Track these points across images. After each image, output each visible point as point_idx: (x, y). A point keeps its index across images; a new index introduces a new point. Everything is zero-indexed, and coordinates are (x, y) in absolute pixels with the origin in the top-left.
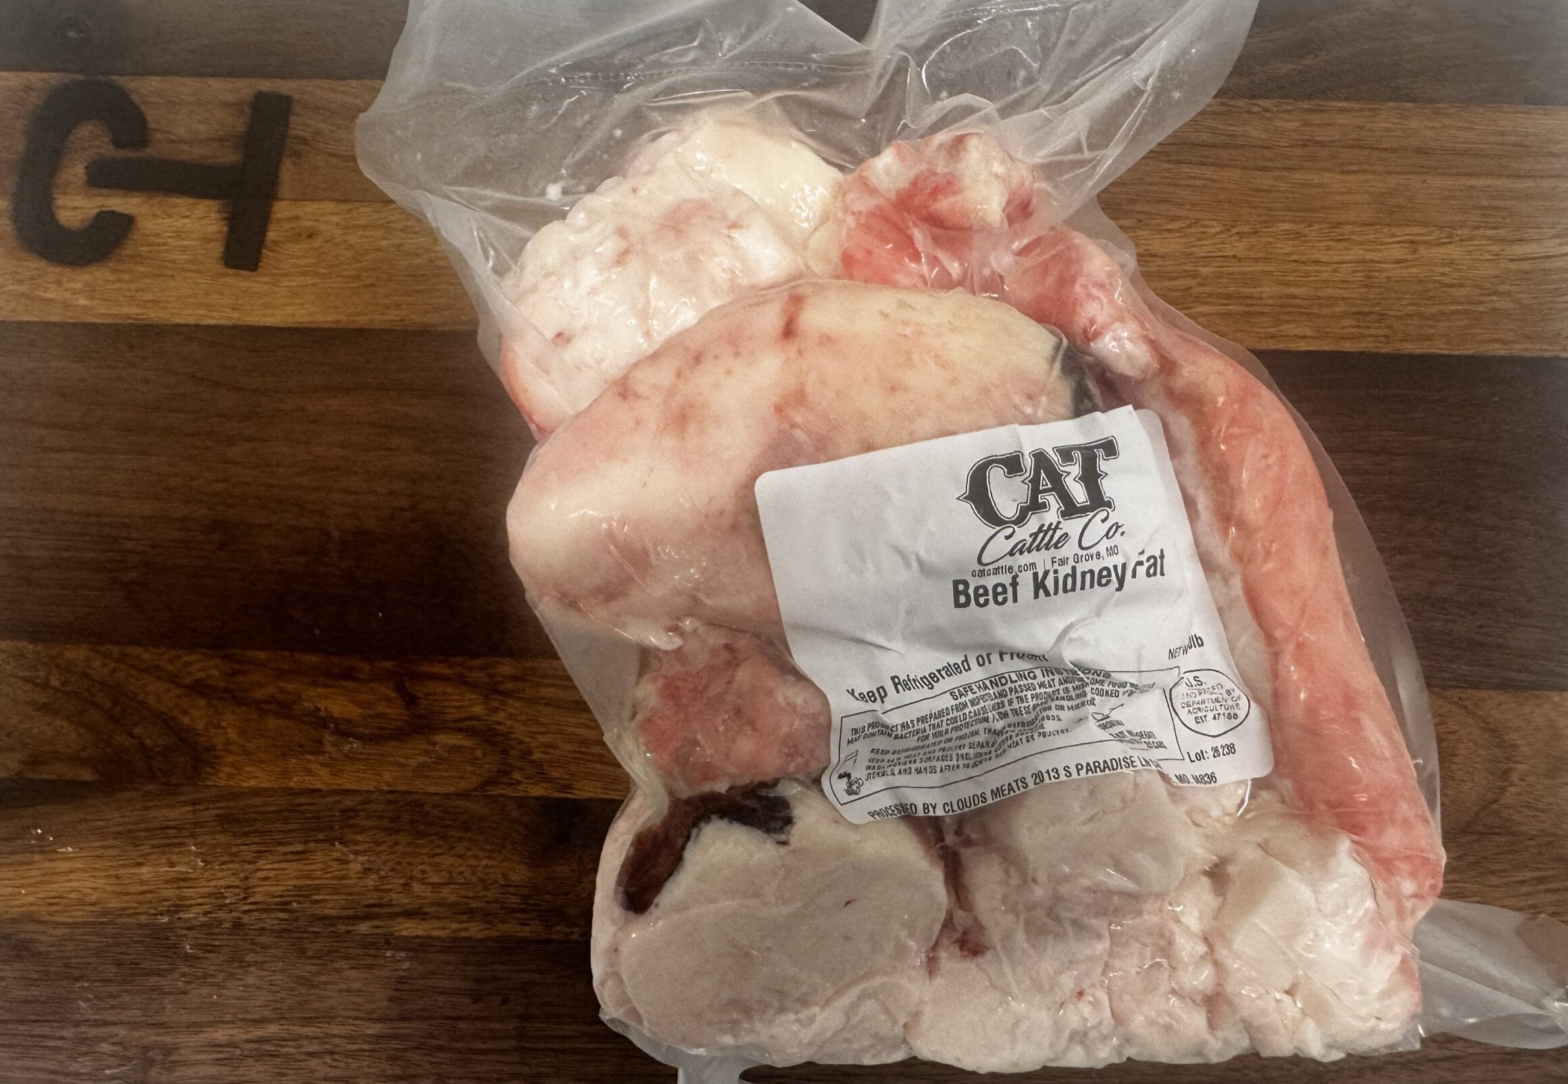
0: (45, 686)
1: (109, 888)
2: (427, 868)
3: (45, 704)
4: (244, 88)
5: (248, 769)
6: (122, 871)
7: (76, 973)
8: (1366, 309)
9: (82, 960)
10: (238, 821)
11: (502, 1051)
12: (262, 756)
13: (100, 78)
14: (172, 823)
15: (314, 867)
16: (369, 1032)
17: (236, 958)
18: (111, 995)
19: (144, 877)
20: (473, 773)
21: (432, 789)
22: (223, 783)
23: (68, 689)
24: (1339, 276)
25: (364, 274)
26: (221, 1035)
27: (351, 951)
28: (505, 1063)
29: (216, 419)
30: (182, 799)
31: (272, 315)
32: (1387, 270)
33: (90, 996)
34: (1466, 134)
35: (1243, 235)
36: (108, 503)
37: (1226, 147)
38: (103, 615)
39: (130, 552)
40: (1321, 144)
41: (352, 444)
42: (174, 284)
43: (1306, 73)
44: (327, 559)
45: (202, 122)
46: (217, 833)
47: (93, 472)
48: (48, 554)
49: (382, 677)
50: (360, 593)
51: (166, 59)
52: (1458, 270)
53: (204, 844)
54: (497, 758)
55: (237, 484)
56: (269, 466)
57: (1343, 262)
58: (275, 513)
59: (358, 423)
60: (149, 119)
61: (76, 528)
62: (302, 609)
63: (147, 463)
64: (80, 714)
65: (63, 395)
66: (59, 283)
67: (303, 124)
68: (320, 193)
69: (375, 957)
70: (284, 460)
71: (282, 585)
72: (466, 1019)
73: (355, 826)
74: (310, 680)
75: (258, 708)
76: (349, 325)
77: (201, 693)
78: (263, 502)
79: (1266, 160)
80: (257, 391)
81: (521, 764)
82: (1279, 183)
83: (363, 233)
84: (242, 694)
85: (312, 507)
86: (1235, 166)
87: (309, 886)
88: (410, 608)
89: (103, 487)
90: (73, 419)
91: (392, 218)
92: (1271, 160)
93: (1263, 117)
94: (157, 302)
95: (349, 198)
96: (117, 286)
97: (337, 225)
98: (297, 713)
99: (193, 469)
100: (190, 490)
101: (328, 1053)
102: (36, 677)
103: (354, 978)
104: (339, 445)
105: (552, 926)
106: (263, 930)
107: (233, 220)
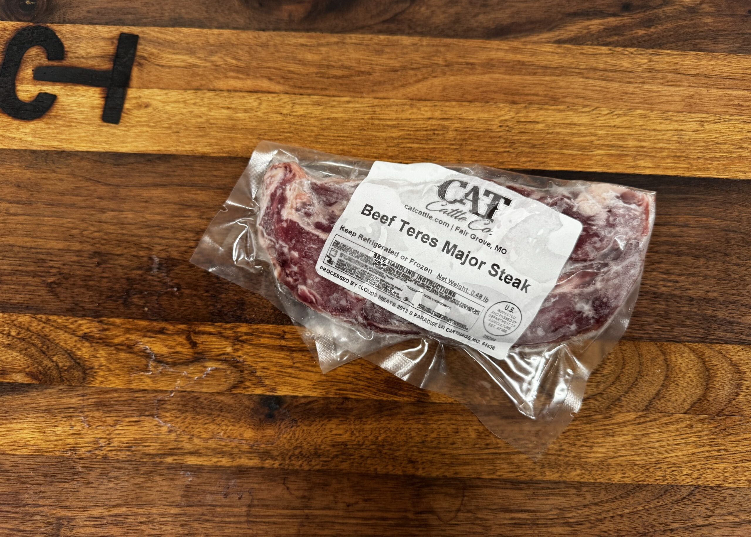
1: (41, 438)
2: (202, 431)
3: (9, 344)
4: (114, 31)
5: (111, 378)
6: (47, 429)
7: (23, 480)
8: (679, 154)
9: (27, 474)
10: (105, 405)
11: (238, 522)
12: (117, 372)
13: (41, 24)
14: (72, 406)
15: (144, 429)
16: (172, 512)
17: (105, 475)
18: (41, 492)
19: (58, 432)
20: (226, 382)
21: (204, 390)
22: (98, 385)
23: (19, 337)
24: (666, 137)
25: (174, 126)
26: (96, 512)
27: (162, 471)
28: (240, 528)
29: (97, 200)
30: (77, 393)
31: (126, 147)
32: (689, 135)
33: (31, 492)
34: (728, 69)
35: (619, 115)
36: (41, 242)
37: (611, 71)
38: (38, 299)
39: (51, 267)
40: (658, 71)
41: (165, 213)
42: (77, 130)
43: (651, 36)
44: (152, 272)
45: (92, 48)
46: (95, 411)
47: (34, 226)
48: (10, 268)
49: (179, 333)
50: (169, 290)
51: (75, 16)
52: (723, 136)
53: (87, 416)
54: (238, 374)
55: (106, 234)
56: (123, 224)
57: (668, 131)
58: (126, 248)
59: (169, 203)
60: (66, 46)
61: (25, 255)
62: (139, 298)
63: (61, 222)
64: (26, 349)
65: (19, 186)
66: (18, 129)
67: (144, 49)
68: (152, 85)
69: (175, 474)
70: (131, 221)
71: (128, 285)
72: (220, 506)
73: (165, 408)
74: (142, 334)
75: (116, 348)
76: (165, 153)
77: (87, 340)
78: (119, 243)
79: (631, 78)
80: (117, 186)
81: (250, 378)
82: (637, 90)
83: (173, 105)
84: (107, 341)
85: (145, 246)
86: (616, 81)
87: (141, 438)
88: (194, 298)
89: (38, 234)
90: (24, 199)
91: (188, 98)
92: (634, 78)
93: (630, 57)
94: (68, 139)
95: (166, 87)
96: (47, 131)
97: (160, 101)
98: (136, 350)
99: (84, 225)
100: (83, 236)
101: (150, 522)
102: (4, 330)
103: (164, 485)
104: (159, 214)
105: (265, 460)
106: (118, 460)
107: (107, 98)
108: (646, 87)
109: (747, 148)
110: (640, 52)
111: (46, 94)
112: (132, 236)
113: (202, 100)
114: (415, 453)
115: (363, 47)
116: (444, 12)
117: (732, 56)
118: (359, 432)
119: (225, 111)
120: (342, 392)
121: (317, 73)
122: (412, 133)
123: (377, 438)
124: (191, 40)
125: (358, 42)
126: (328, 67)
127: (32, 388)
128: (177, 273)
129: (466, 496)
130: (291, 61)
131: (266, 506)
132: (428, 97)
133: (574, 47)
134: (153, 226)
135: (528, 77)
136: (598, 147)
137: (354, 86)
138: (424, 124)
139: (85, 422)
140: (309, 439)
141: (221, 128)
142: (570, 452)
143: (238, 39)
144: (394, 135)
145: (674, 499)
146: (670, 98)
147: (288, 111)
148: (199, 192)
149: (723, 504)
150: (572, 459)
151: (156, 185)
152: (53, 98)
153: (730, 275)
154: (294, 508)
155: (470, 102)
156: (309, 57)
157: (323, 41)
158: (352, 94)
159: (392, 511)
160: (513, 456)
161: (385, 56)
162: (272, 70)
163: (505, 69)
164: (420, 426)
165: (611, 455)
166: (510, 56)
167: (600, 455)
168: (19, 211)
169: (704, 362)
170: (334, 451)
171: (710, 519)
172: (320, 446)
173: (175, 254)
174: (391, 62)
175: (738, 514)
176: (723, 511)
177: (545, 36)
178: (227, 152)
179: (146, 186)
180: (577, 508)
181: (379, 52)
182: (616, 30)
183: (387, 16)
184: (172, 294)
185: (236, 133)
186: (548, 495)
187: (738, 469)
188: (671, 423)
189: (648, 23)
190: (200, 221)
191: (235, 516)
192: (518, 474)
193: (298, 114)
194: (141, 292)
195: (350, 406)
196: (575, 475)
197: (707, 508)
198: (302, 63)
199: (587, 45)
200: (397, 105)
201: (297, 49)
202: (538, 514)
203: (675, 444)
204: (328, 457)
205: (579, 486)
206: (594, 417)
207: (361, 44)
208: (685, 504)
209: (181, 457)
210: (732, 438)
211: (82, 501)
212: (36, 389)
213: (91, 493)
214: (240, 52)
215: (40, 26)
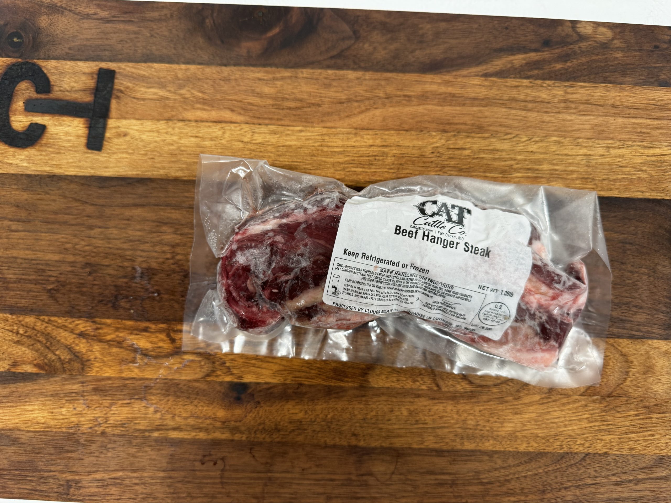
0: (17, 333)
1: (50, 417)
2: (182, 411)
3: (18, 341)
4: (93, 66)
5: (105, 369)
6: (54, 410)
7: (37, 451)
8: (586, 176)
9: (40, 446)
10: (101, 390)
11: (214, 483)
12: (110, 363)
13: (28, 60)
14: (74, 391)
15: (135, 409)
16: (159, 475)
17: (103, 446)
18: (52, 460)
19: (64, 413)
20: (200, 371)
21: (183, 378)
22: (94, 374)
23: (27, 334)
24: (576, 161)
25: (149, 153)
26: (98, 476)
27: (151, 443)
28: (215, 488)
29: (86, 218)
30: (78, 381)
31: (109, 171)
32: (596, 159)
33: (44, 460)
34: (634, 99)
35: (536, 142)
36: (40, 255)
37: (531, 102)
38: (40, 303)
39: (50, 276)
40: (572, 102)
41: (145, 230)
42: (65, 157)
43: (567, 69)
44: (135, 281)
45: (75, 82)
46: (93, 395)
47: (33, 241)
48: (15, 277)
49: (161, 331)
50: (151, 295)
51: (59, 52)
52: (626, 160)
53: (87, 400)
54: (210, 365)
55: (95, 247)
56: (109, 239)
57: (578, 155)
58: (112, 260)
59: (148, 220)
60: (51, 80)
61: (27, 266)
62: (126, 302)
63: (56, 237)
64: (33, 345)
65: (18, 206)
66: (14, 156)
67: (121, 83)
68: (129, 116)
69: (161, 446)
70: (116, 237)
71: (116, 291)
72: (199, 471)
73: (151, 393)
74: (130, 332)
75: (108, 344)
76: (143, 177)
77: (84, 337)
78: (107, 255)
79: (548, 108)
80: (103, 206)
81: (221, 368)
82: (553, 119)
83: (148, 134)
84: (101, 338)
85: (129, 258)
86: (534, 111)
87: (132, 417)
88: (172, 302)
89: (38, 248)
90: (23, 217)
91: (161, 128)
92: (550, 108)
93: (548, 89)
94: (58, 165)
95: (142, 118)
96: (40, 157)
97: (137, 130)
98: (125, 345)
99: (76, 240)
100: (76, 250)
101: (142, 483)
102: (13, 329)
103: (153, 454)
104: (139, 230)
105: (235, 434)
106: (114, 435)
107: (90, 128)
108: (561, 116)
109: (646, 171)
110: (557, 85)
111: (36, 124)
112: (118, 249)
113: (173, 129)
114: (357, 428)
115: (314, 81)
116: (385, 49)
117: (637, 88)
118: (312, 411)
119: (193, 139)
120: (297, 379)
121: (273, 105)
122: (356, 158)
123: (326, 416)
124: (161, 74)
125: (308, 76)
126: (283, 99)
127: (40, 377)
128: (157, 281)
129: (399, 462)
130: (251, 94)
131: (236, 471)
132: (370, 127)
133: (499, 80)
134: (135, 241)
135: (458, 108)
136: (517, 170)
137: (306, 116)
138: (366, 150)
139: (85, 404)
140: (271, 417)
141: (190, 154)
142: (484, 426)
143: (203, 74)
144: (340, 160)
145: (569, 463)
146: (581, 126)
147: (249, 140)
148: (173, 211)
149: (608, 467)
150: (486, 433)
151: (136, 206)
152: (43, 128)
153: (624, 281)
154: (259, 472)
155: (407, 131)
156: (267, 90)
157: (278, 75)
158: (304, 124)
159: (339, 474)
160: (438, 430)
161: (332, 90)
162: (234, 102)
163: (437, 100)
164: (362, 406)
165: (518, 429)
166: (443, 89)
167: (509, 429)
168: (20, 228)
170: (291, 427)
171: (598, 479)
172: (280, 422)
173: (154, 265)
174: (338, 94)
175: (620, 475)
176: (608, 473)
177: (474, 70)
179: (128, 206)
180: (489, 471)
181: (327, 86)
182: (536, 65)
183: (335, 52)
184: (153, 299)
186: (466, 461)
187: (622, 440)
188: (568, 403)
189: (565, 58)
190: (175, 236)
191: (211, 478)
192: (442, 444)
193: (258, 141)
194: (127, 297)
195: (304, 391)
196: (488, 445)
197: (595, 471)
198: (260, 95)
199: (511, 78)
200: (343, 134)
201: (255, 83)
202: (457, 476)
203: (572, 420)
204: (286, 431)
205: (491, 454)
206: (506, 399)
207: (311, 78)
208: (577, 467)
209: (167, 432)
210: (619, 415)
211: (86, 468)
212: (44, 377)
213: (93, 461)
214: (205, 85)
215: (27, 62)
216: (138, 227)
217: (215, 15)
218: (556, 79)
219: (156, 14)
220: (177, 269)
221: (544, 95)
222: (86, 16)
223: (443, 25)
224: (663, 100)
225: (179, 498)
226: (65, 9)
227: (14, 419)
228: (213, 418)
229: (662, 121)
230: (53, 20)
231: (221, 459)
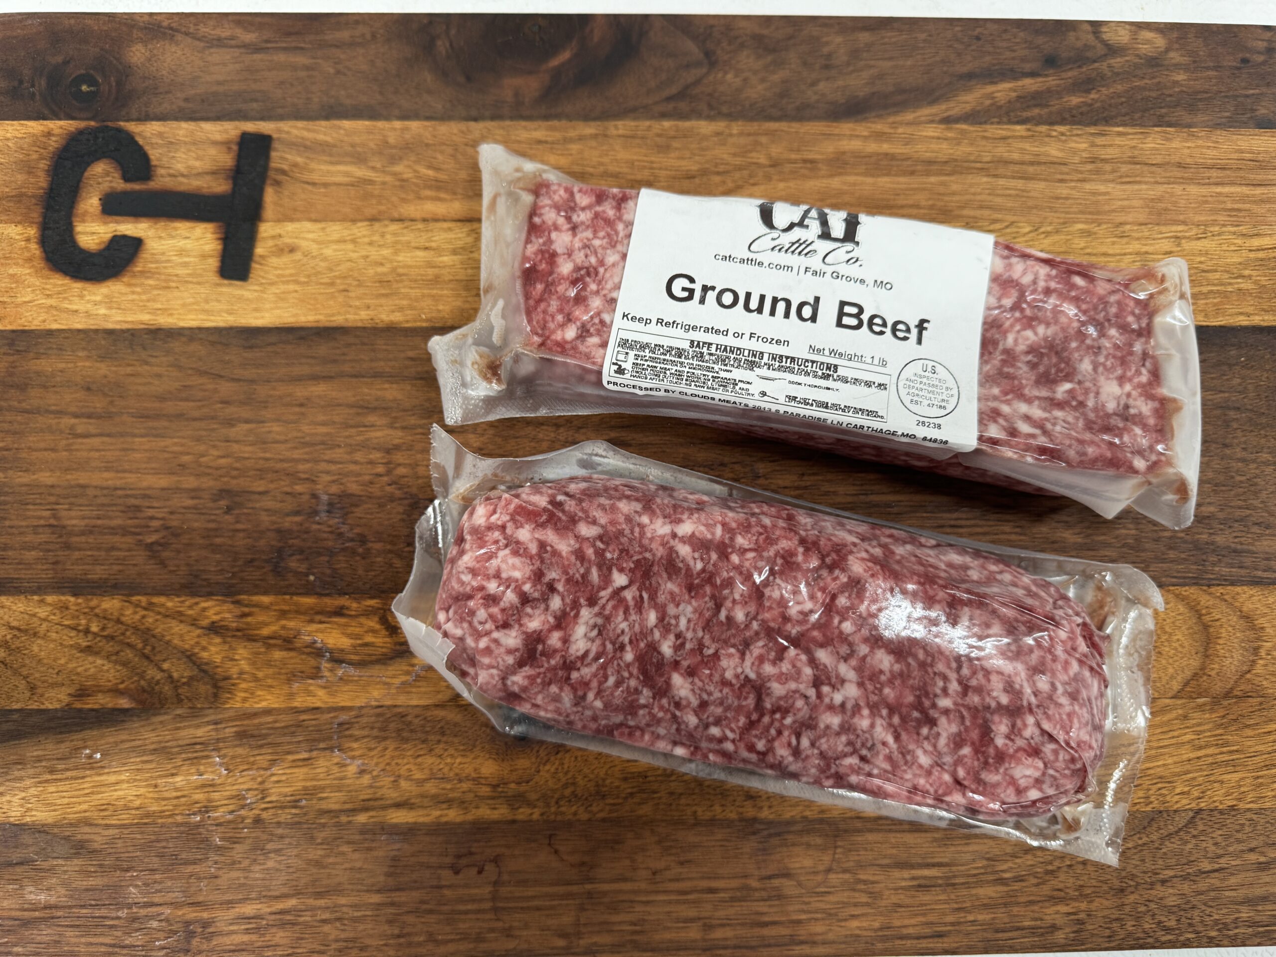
1: (151, 795)
2: (413, 768)
3: (89, 647)
4: (231, 130)
5: (259, 693)
6: (159, 781)
7: (125, 865)
9: (131, 854)
10: (253, 736)
11: (479, 911)
12: (269, 681)
13: (110, 124)
14: (198, 740)
15: (318, 770)
16: (371, 901)
17: (258, 848)
18: (156, 882)
19: (178, 785)
21: (415, 702)
22: (238, 705)
23: (105, 633)
25: (338, 281)
26: (249, 909)
27: (352, 837)
28: (482, 920)
29: (220, 405)
30: (206, 719)
31: (262, 317)
33: (139, 883)
34: (1215, 152)
35: (1048, 234)
36: (131, 478)
37: (1032, 163)
38: (132, 571)
39: (152, 518)
40: (1105, 161)
41: (334, 423)
42: (179, 294)
43: (1091, 105)
44: (317, 519)
45: (197, 159)
46: (236, 746)
47: (117, 453)
48: (83, 523)
49: (368, 613)
50: (347, 545)
51: (166, 107)
52: (1211, 259)
53: (225, 756)
55: (239, 459)
56: (264, 443)
57: (1125, 254)
58: (272, 482)
59: (339, 405)
60: (152, 157)
61: (105, 500)
62: (299, 560)
63: (163, 444)
64: (117, 653)
65: (89, 389)
66: (81, 297)
67: (282, 158)
68: (298, 215)
69: (373, 841)
70: (278, 437)
71: (280, 541)
72: (450, 887)
73: (351, 736)
74: (308, 618)
75: (265, 643)
76: (328, 324)
77: (217, 633)
78: (261, 473)
79: (1063, 174)
80: (252, 381)
82: (1073, 192)
83: (335, 247)
84: (251, 632)
85: (303, 476)
86: (1040, 180)
87: (315, 786)
88: (390, 556)
89: (127, 466)
90: (99, 410)
91: (359, 234)
92: (1067, 174)
93: (1060, 140)
94: (166, 309)
95: (323, 218)
96: (131, 297)
97: (314, 241)
98: (298, 645)
99: (202, 448)
100: (200, 466)
101: (338, 919)
102: (79, 625)
103: (357, 859)
104: (324, 424)
105: (517, 809)
106: (279, 824)
107: (226, 239)
108: (1088, 186)
109: (1250, 277)
110: (1075, 132)
111: (124, 237)
112: (281, 461)
113: (383, 235)
115: (638, 141)
116: (763, 80)
117: (1219, 132)
119: (420, 253)
124: (357, 139)
125: (628, 133)
127: (132, 716)
128: (360, 518)
129: (840, 847)
131: (523, 883)
133: (971, 128)
134: (315, 444)
135: (902, 179)
139: (221, 765)
140: (586, 771)
141: (416, 281)
143: (435, 136)
145: (1164, 832)
146: (1126, 203)
148: (387, 386)
149: (1239, 836)
151: (315, 378)
152: (137, 244)
153: (1232, 477)
154: (569, 883)
157: (572, 134)
159: (723, 878)
161: (672, 155)
163: (864, 167)
166: (872, 147)
168: (92, 430)
169: (1200, 616)
170: (627, 788)
171: (1222, 860)
172: (604, 780)
173: (354, 488)
174: (683, 163)
175: (1264, 849)
176: (1240, 847)
177: (926, 112)
178: (427, 320)
179: (301, 380)
181: (664, 149)
182: (1036, 99)
183: (674, 90)
184: (354, 552)
185: (442, 289)
187: (1260, 780)
189: (1086, 85)
190: (391, 432)
191: (474, 901)
194: (301, 551)
197: (1216, 844)
199: (992, 123)
201: (529, 149)
202: (954, 869)
203: (1161, 747)
204: (618, 797)
207: (633, 137)
208: (1181, 839)
209: (382, 813)
210: (1249, 732)
211: (223, 894)
212: (139, 716)
213: (238, 878)
214: (440, 157)
215: (107, 127)
216: (321, 418)
217: (453, 32)
218: (1073, 123)
219: (345, 35)
220: (398, 493)
221: (1053, 150)
222: (215, 42)
223: (865, 37)
224: (1266, 152)
225: (410, 945)
226: (177, 31)
227: (80, 803)
228: (474, 779)
229: (1269, 188)
230: (155, 52)
231: (491, 861)
